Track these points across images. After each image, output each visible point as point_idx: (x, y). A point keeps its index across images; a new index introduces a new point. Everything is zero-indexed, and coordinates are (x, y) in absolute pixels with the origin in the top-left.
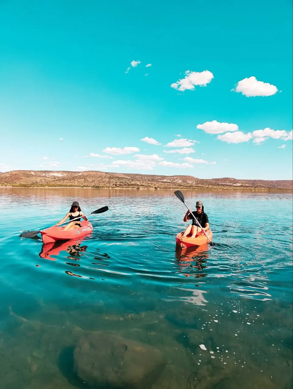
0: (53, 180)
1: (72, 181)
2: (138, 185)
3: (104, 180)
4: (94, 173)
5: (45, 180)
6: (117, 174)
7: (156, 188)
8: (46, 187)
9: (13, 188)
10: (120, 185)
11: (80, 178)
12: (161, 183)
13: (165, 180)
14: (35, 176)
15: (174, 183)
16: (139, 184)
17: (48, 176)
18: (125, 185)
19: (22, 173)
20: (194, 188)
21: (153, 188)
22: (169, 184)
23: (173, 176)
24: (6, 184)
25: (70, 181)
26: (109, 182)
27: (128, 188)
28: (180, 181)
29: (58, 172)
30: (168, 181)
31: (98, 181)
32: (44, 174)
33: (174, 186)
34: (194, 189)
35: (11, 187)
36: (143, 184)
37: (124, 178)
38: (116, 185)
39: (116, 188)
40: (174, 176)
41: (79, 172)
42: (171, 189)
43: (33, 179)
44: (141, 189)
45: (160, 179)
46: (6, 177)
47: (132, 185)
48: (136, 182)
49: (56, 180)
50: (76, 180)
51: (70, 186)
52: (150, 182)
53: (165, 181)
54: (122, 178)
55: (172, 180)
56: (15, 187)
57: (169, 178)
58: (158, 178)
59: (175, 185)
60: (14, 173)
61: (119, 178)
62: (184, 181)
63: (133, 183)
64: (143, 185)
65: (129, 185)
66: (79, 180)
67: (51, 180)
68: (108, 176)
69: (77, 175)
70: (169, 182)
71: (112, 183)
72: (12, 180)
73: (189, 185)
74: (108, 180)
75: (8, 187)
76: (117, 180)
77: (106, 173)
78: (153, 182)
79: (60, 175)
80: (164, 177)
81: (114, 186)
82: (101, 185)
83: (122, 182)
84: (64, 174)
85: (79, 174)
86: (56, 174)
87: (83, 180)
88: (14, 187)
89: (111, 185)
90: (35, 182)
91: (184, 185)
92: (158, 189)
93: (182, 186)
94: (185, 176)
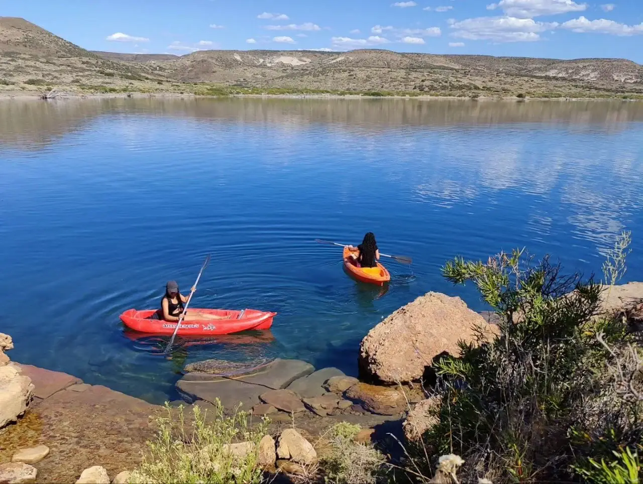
0: (281, 74)
1: (321, 77)
2: (476, 88)
3: (394, 74)
4: (374, 54)
5: (263, 75)
6: (430, 56)
7: (520, 96)
8: (264, 96)
9: (196, 99)
10: (432, 88)
11: (339, 71)
12: (539, 81)
13: (552, 73)
14: (243, 64)
15: (574, 80)
16: (479, 83)
17: (269, 65)
18: (444, 88)
19: (216, 56)
20: (626, 94)
21: (515, 97)
22: (559, 83)
23: (575, 61)
24: (183, 87)
25: (315, 79)
26: (406, 80)
27: (450, 95)
28: (592, 75)
29: (291, 53)
30: (560, 75)
31: (380, 78)
32: (261, 61)
33: (574, 90)
34: (625, 98)
35: (192, 96)
36: (490, 84)
37: (444, 68)
38: (421, 89)
39: (420, 98)
40: (579, 60)
41: (338, 53)
42: (562, 99)
43: (238, 73)
44: (482, 99)
45: (539, 69)
46: (184, 68)
47: (461, 88)
48: (473, 78)
49: (287, 77)
50: (330, 74)
51: (314, 92)
52: (509, 80)
53: (551, 75)
54: (439, 67)
55: (570, 71)
56: (199, 94)
57: (564, 65)
58: (534, 66)
59: (576, 86)
60: (200, 57)
61: (431, 68)
62: (605, 75)
63: (465, 81)
64: (489, 89)
65: (453, 87)
66: (336, 75)
67: (276, 74)
68: (407, 61)
69: (335, 61)
70: (564, 79)
71: (413, 83)
72: (196, 74)
73: (614, 88)
74: (402, 73)
75: (185, 96)
76: (425, 74)
77: (403, 55)
78: (517, 80)
79: (295, 62)
80: (551, 63)
81: (417, 91)
82: (387, 87)
83: (436, 81)
84: (304, 59)
85: (338, 60)
86: (286, 60)
87: (346, 74)
88: (198, 97)
89: (410, 89)
90: (242, 80)
91: (601, 87)
92: (527, 99)
93: (596, 89)
94: (610, 60)
